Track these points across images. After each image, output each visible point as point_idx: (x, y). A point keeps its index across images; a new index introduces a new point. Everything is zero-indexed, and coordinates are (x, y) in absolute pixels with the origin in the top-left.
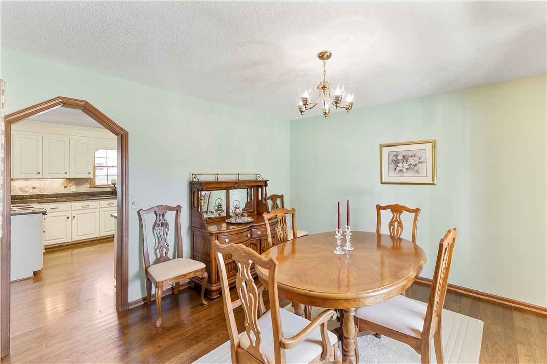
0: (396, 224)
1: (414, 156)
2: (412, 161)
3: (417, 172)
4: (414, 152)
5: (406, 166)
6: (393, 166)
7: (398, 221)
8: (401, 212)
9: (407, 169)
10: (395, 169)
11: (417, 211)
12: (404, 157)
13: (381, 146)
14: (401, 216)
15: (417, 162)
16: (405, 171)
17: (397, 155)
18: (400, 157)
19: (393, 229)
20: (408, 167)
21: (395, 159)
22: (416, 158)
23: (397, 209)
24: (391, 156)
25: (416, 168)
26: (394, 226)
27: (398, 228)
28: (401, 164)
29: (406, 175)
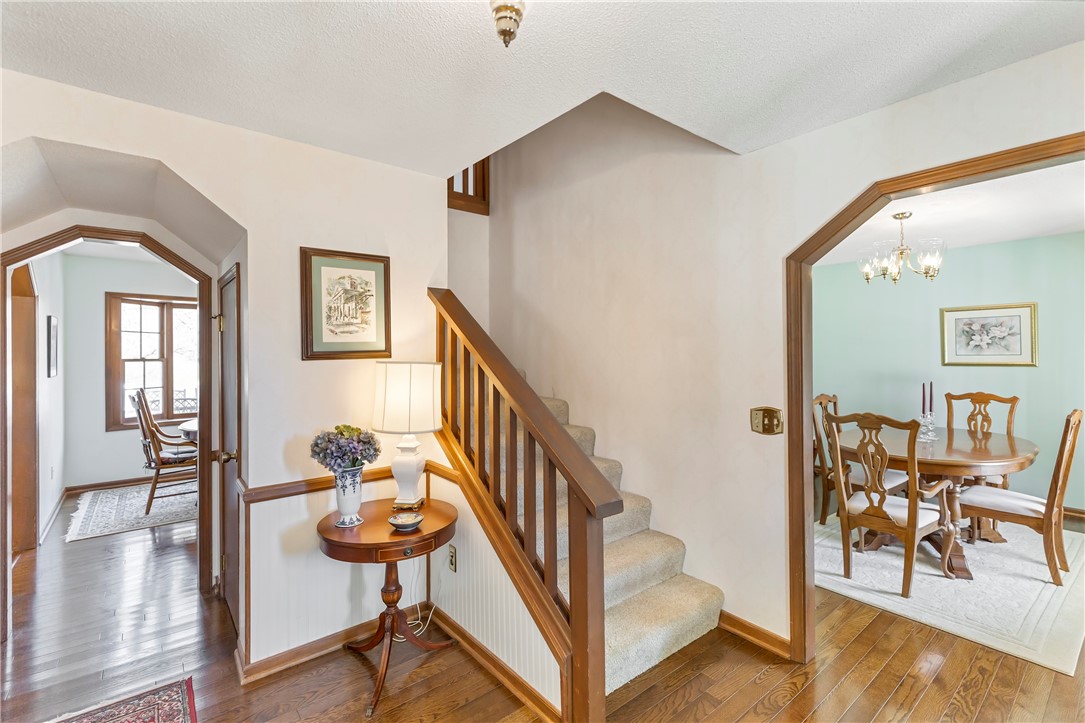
0: (980, 418)
1: (1001, 325)
2: (996, 332)
3: (1006, 348)
4: (1001, 320)
5: (986, 339)
6: (964, 339)
7: (982, 414)
8: (987, 403)
9: (988, 344)
10: (968, 344)
11: (1013, 400)
12: (983, 326)
13: (942, 312)
14: (987, 408)
15: (1005, 334)
16: (985, 346)
17: (971, 324)
18: (976, 327)
19: (975, 425)
20: (990, 341)
21: (968, 330)
22: (1004, 329)
23: (980, 399)
24: (961, 326)
25: (1003, 343)
26: (976, 420)
27: (982, 423)
28: (976, 338)
29: (987, 352)
